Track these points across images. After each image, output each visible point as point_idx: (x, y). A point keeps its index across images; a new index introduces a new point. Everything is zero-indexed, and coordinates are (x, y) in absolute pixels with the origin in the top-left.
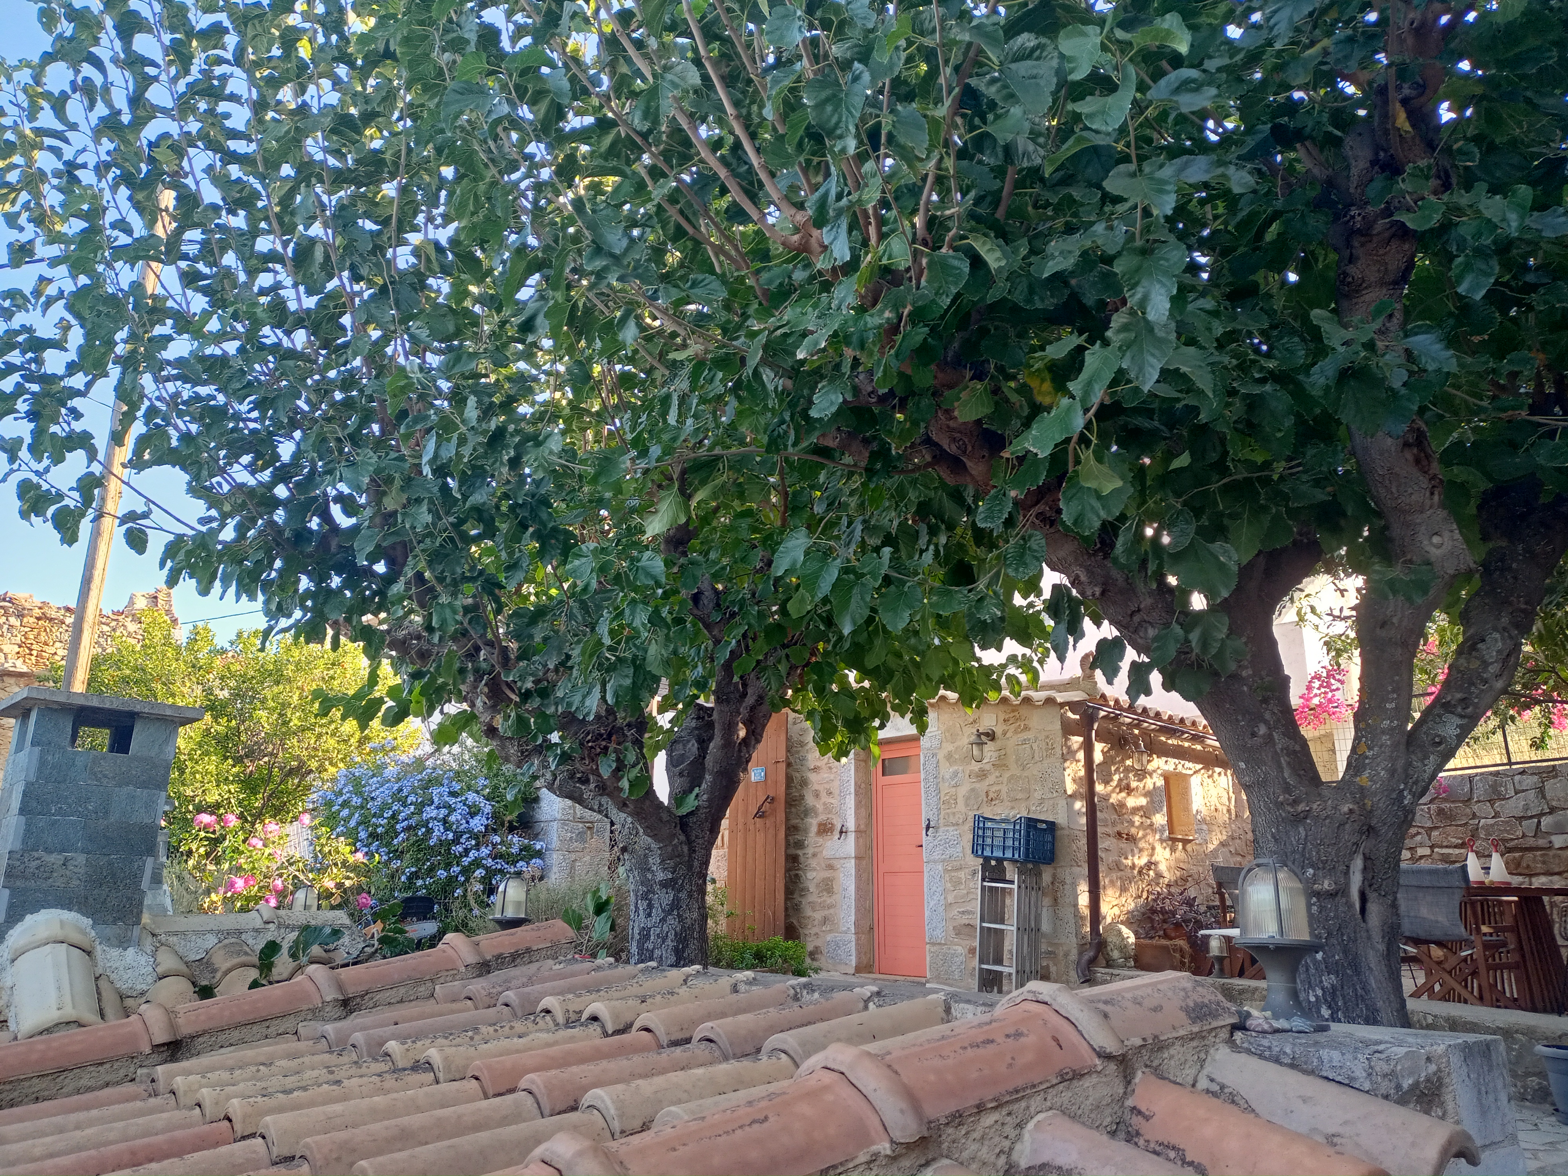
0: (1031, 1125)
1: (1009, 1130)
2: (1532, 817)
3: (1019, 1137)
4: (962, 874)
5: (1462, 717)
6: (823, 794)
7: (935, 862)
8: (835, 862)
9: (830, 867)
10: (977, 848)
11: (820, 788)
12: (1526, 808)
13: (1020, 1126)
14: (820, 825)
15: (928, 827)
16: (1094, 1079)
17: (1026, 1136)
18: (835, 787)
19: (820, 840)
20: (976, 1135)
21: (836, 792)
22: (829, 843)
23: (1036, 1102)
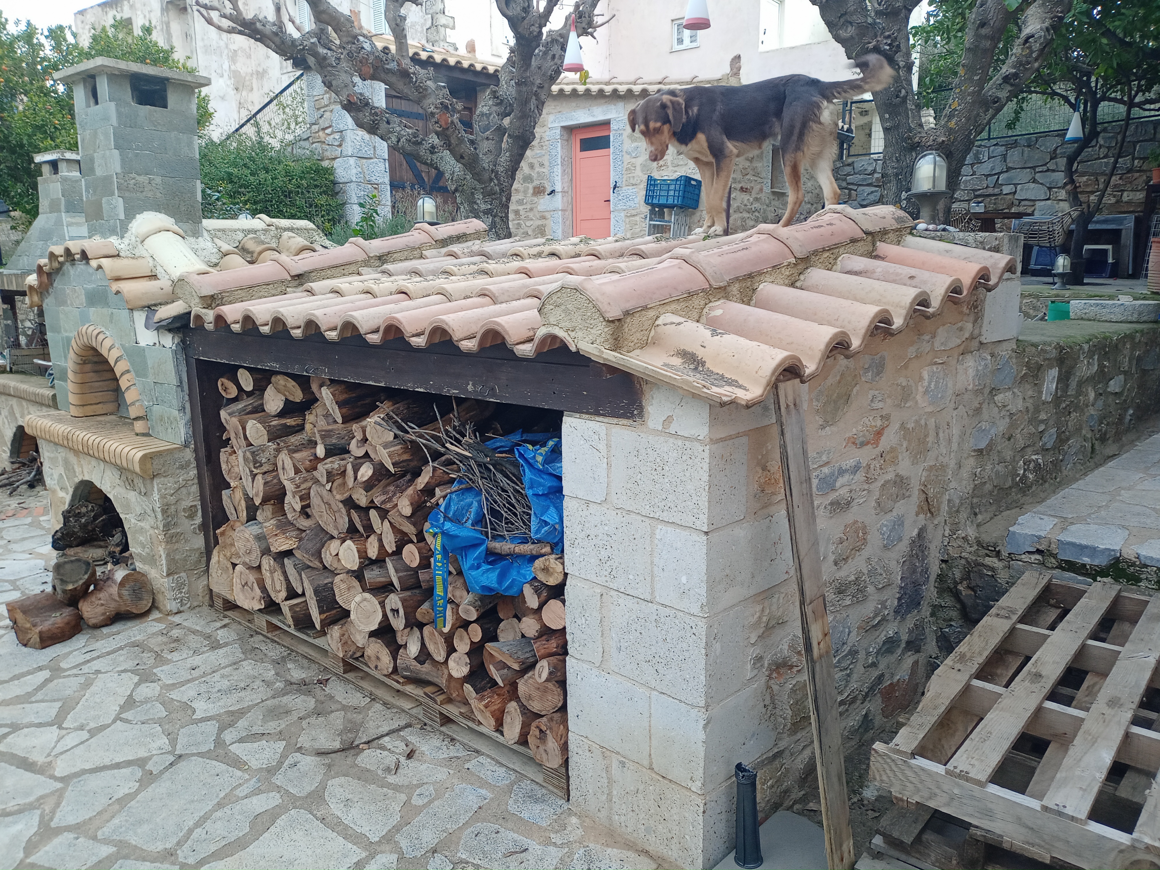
0: (840, 259)
1: (831, 260)
2: (995, 174)
3: (835, 263)
4: (637, 218)
5: (1012, 85)
6: (537, 165)
7: (619, 210)
8: (547, 215)
9: (544, 218)
10: (648, 199)
11: (535, 161)
12: (993, 169)
13: (836, 259)
14: (534, 188)
15: (615, 187)
16: (862, 243)
17: (839, 263)
18: (546, 160)
19: (535, 199)
20: (820, 261)
21: (547, 163)
22: (542, 201)
23: (842, 250)
